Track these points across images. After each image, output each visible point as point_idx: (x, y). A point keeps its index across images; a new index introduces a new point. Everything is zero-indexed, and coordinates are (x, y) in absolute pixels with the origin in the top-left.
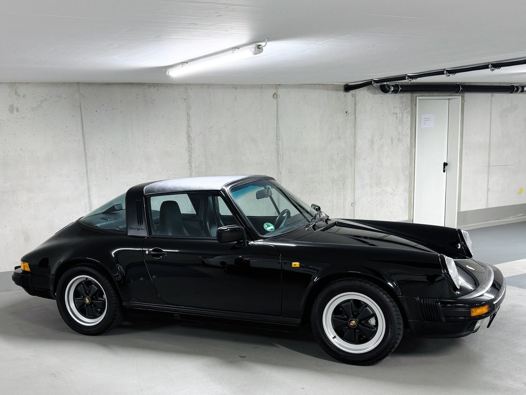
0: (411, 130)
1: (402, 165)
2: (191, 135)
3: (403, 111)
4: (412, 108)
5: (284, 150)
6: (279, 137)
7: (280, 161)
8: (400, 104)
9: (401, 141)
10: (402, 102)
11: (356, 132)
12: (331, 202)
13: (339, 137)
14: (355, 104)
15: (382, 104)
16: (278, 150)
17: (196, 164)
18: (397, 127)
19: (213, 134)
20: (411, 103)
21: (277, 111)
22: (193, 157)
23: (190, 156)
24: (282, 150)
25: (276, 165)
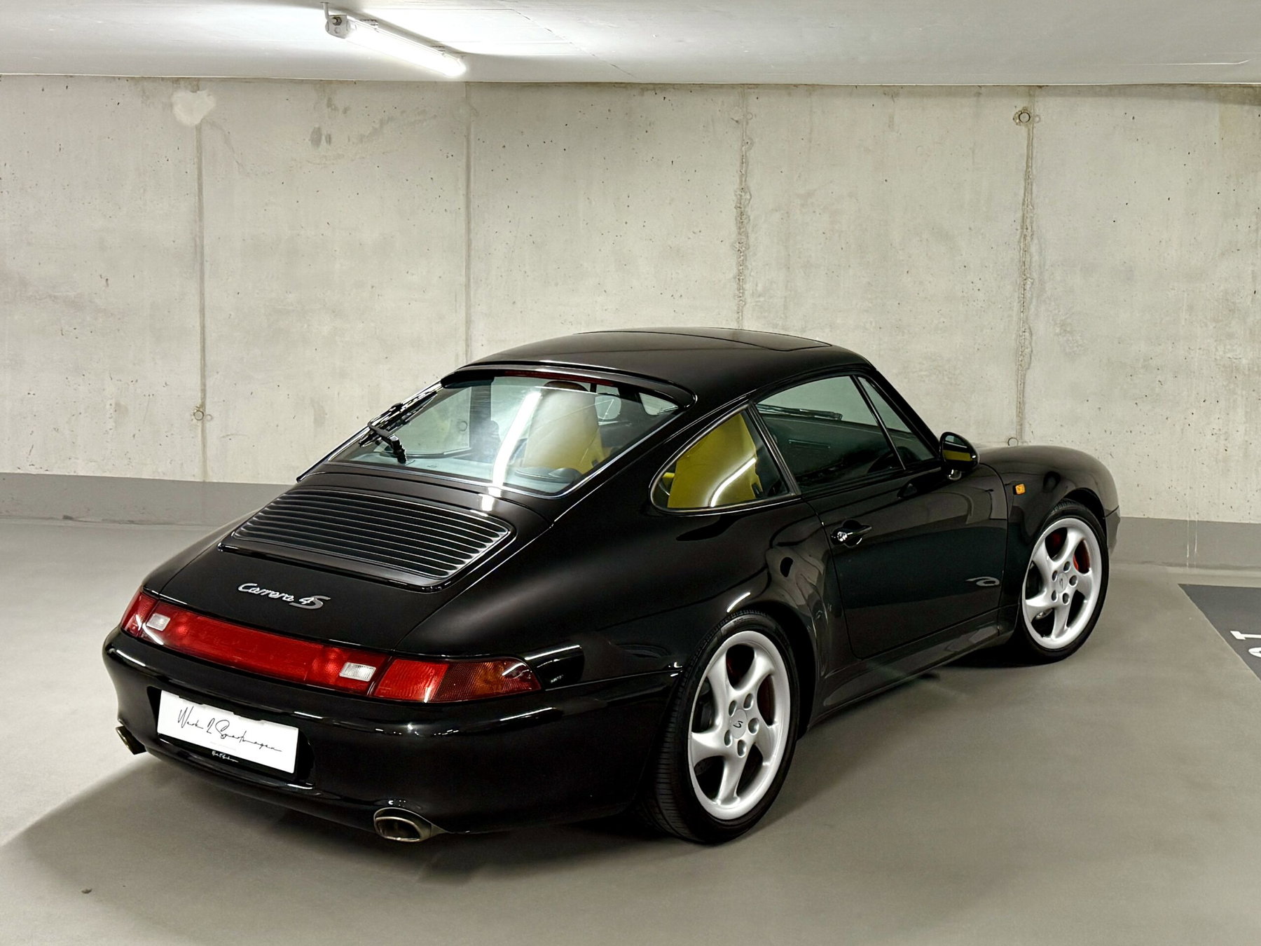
2: (749, 213)
5: (1047, 267)
6: (1033, 231)
7: (1031, 299)
16: (1027, 266)
17: (757, 285)
19: (814, 212)
22: (750, 267)
23: (742, 264)
24: (1040, 266)
25: (1016, 309)
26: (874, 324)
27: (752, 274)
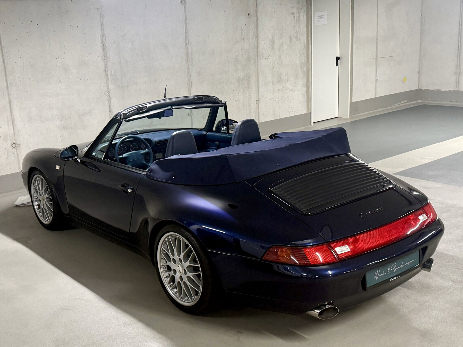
0: (307, 28)
1: (300, 61)
2: (106, 44)
3: (299, 10)
4: (307, 7)
5: (193, 54)
6: (188, 42)
7: (190, 65)
8: (297, 4)
9: (298, 39)
10: (299, 2)
11: (258, 33)
12: (238, 101)
13: (243, 39)
14: (257, 6)
15: (280, 5)
16: (188, 54)
17: (112, 72)
18: (294, 26)
19: (126, 42)
20: (307, 2)
21: (186, 16)
22: (108, 65)
23: (106, 64)
24: (191, 54)
25: (186, 69)
26: (148, 81)
27: (110, 68)
